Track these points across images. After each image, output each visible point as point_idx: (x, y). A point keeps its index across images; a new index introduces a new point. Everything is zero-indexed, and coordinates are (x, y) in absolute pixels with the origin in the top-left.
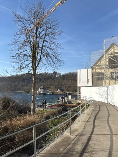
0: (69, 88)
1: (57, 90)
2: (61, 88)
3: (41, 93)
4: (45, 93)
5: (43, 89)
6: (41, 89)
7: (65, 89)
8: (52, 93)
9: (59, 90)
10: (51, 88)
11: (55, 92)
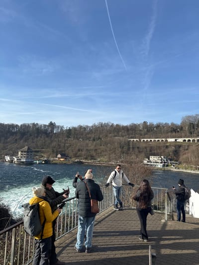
0: (79, 153)
1: (55, 155)
2: (63, 153)
3: (22, 160)
4: (30, 160)
5: (28, 152)
6: (23, 153)
7: (71, 154)
8: (45, 161)
9: (59, 156)
10: (43, 152)
11: (52, 159)
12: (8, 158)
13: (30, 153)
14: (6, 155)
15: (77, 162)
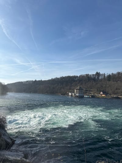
0: (117, 91)
1: (99, 93)
2: (105, 91)
3: (77, 95)
4: (81, 95)
5: (79, 90)
6: (77, 91)
7: (110, 92)
8: (92, 96)
9: (101, 93)
10: (91, 91)
11: (97, 95)
12: (70, 94)
13: (81, 91)
15: (115, 97)
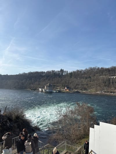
0: (77, 86)
1: (64, 88)
2: (68, 86)
3: (47, 91)
4: (51, 91)
6: (47, 87)
7: (72, 87)
8: (58, 91)
9: (66, 88)
10: (58, 86)
11: (62, 90)
12: (40, 90)
13: (50, 87)
14: (40, 88)
15: (76, 91)
